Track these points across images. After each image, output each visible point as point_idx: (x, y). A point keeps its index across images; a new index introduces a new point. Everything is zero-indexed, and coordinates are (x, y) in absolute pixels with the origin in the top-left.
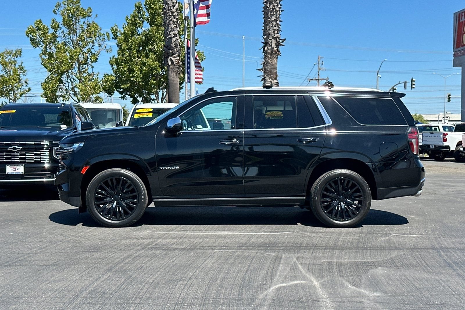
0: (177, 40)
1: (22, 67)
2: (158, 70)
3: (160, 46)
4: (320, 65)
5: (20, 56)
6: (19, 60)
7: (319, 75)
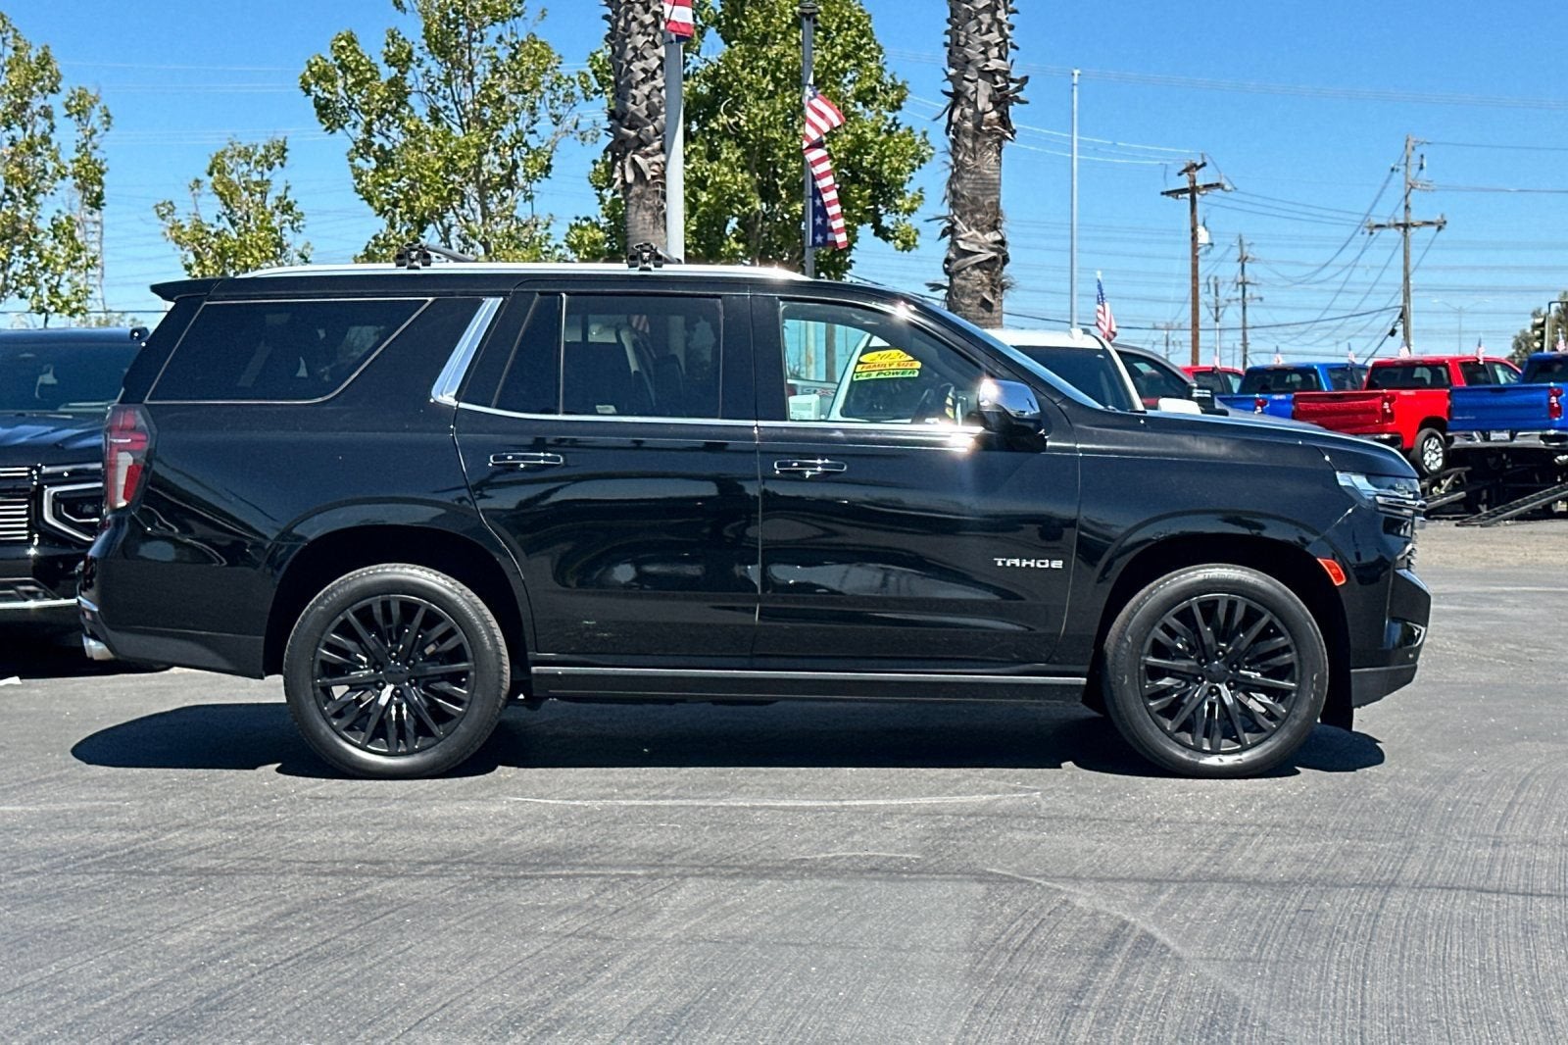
0: (655, 92)
1: (289, 203)
2: (750, 203)
3: (756, 115)
4: (1413, 171)
5: (282, 165)
6: (278, 178)
7: (1407, 207)
